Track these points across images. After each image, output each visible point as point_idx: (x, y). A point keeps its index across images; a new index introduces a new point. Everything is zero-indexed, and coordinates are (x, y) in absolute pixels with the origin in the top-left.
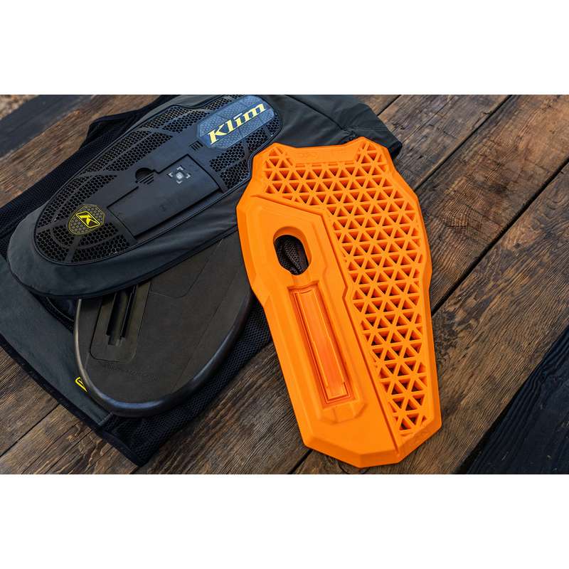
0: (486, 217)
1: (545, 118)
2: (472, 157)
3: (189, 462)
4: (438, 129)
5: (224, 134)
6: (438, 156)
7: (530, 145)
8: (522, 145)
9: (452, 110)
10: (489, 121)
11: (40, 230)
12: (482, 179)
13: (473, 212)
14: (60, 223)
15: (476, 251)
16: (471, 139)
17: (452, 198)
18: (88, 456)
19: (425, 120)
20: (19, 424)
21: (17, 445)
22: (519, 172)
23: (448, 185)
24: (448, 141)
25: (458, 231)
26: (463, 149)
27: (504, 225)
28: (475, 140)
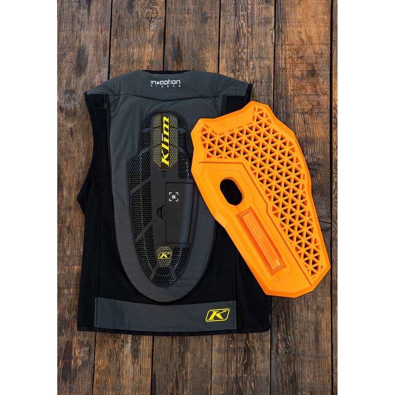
0: (317, 95)
1: (303, 9)
2: (286, 63)
3: (289, 312)
4: (256, 58)
5: (168, 154)
6: (269, 75)
7: (308, 34)
8: (304, 36)
9: (254, 40)
10: (277, 32)
11: (152, 277)
12: (300, 73)
13: (310, 97)
15: (327, 118)
16: (277, 52)
17: (294, 96)
18: (247, 345)
19: (244, 57)
20: (205, 360)
21: (213, 368)
22: (314, 55)
23: (286, 89)
24: (267, 62)
25: (311, 113)
26: (277, 61)
27: (329, 93)
28: (279, 51)
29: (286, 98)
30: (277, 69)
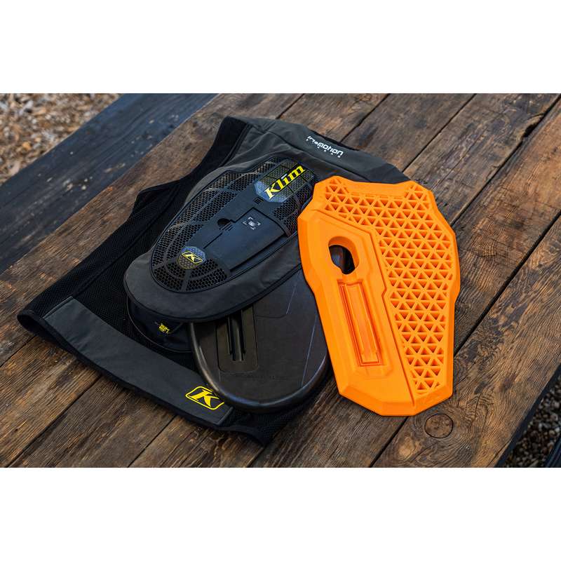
0: (510, 247)
1: (547, 168)
2: (490, 203)
3: (301, 446)
4: (456, 181)
5: (277, 191)
6: (461, 204)
7: (538, 189)
8: (531, 191)
9: (466, 166)
10: (499, 173)
11: (156, 267)
12: (502, 219)
13: (499, 245)
14: (171, 261)
15: (507, 273)
16: (487, 189)
17: (479, 235)
18: (212, 451)
19: (443, 175)
20: (142, 436)
21: (146, 451)
22: (532, 211)
23: (474, 225)
24: (467, 191)
25: (489, 259)
26: (481, 196)
27: (526, 252)
28: (490, 189)
29: (467, 234)
30: (476, 203)
